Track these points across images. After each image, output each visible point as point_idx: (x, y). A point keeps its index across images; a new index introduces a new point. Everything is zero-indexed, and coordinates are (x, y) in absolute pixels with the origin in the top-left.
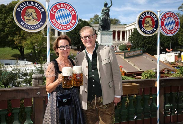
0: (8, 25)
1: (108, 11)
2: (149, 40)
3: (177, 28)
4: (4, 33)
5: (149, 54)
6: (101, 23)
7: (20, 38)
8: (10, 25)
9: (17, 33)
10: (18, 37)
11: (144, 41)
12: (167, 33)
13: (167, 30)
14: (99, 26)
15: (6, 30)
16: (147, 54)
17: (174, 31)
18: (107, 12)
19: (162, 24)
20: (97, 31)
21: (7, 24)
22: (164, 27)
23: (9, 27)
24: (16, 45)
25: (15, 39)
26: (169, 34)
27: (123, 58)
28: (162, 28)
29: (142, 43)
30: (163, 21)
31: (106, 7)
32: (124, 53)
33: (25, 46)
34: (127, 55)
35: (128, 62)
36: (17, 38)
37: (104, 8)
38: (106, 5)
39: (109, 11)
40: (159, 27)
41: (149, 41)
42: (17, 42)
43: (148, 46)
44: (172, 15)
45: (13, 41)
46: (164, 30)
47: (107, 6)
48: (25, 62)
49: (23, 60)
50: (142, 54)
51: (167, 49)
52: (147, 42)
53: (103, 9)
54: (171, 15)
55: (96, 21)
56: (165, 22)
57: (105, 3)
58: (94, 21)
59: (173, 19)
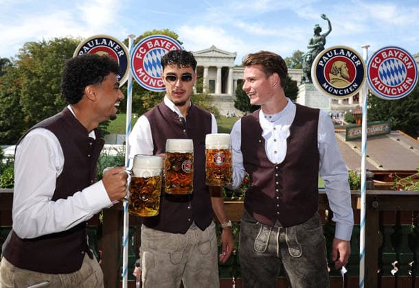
1: (322, 43)
2: (415, 103)
3: (412, 82)
5: (406, 135)
6: (307, 68)
11: (403, 104)
12: (386, 93)
13: (385, 86)
14: (302, 72)
16: (401, 133)
17: (404, 89)
18: (321, 45)
19: (374, 73)
20: (298, 84)
22: (379, 80)
25: (143, 98)
26: (391, 94)
27: (344, 139)
28: (374, 82)
29: (398, 108)
30: (375, 67)
31: (319, 35)
32: (345, 130)
34: (353, 133)
35: (353, 148)
37: (315, 38)
38: (318, 30)
39: (324, 44)
40: (366, 79)
41: (415, 105)
43: (411, 114)
44: (398, 55)
45: (141, 102)
46: (377, 87)
47: (321, 34)
50: (389, 133)
52: (410, 106)
53: (312, 40)
54: (394, 54)
55: (298, 63)
56: (380, 69)
57: (315, 27)
58: (293, 63)
59: (401, 63)
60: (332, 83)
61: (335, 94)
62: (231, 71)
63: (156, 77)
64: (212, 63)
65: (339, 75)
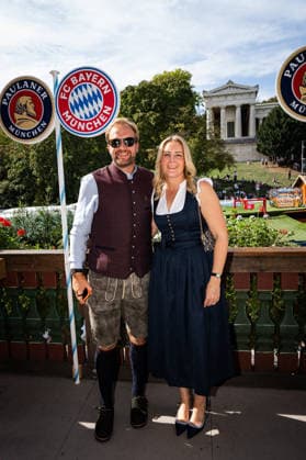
62: (252, 109)
64: (230, 102)
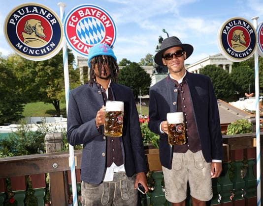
0: (39, 73)
4: (34, 84)
5: (223, 101)
7: (53, 89)
8: (41, 73)
9: (50, 83)
10: (51, 88)
14: (153, 68)
15: (37, 79)
21: (37, 73)
23: (40, 77)
24: (49, 98)
25: (47, 90)
31: (161, 43)
33: (61, 98)
36: (51, 90)
38: (161, 40)
42: (50, 94)
45: (46, 93)
48: (61, 119)
49: (59, 116)
51: (246, 94)
53: (158, 46)
55: (149, 62)
57: (160, 38)
58: (146, 62)
60: (234, 48)
61: (236, 57)
63: (89, 45)
65: (238, 41)
